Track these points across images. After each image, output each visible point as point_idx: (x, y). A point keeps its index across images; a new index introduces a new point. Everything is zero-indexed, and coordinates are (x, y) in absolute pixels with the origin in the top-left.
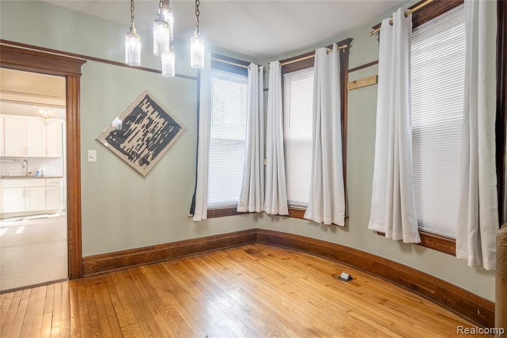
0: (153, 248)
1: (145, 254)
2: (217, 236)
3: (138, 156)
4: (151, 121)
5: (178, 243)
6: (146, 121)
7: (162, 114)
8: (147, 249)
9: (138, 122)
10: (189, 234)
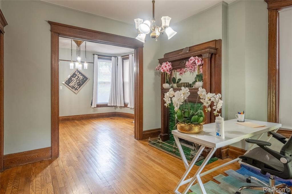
0: (79, 115)
1: (76, 117)
2: (101, 114)
3: (74, 88)
4: (78, 77)
5: (87, 115)
6: (77, 77)
7: (82, 75)
8: (77, 116)
9: (74, 78)
10: (91, 112)
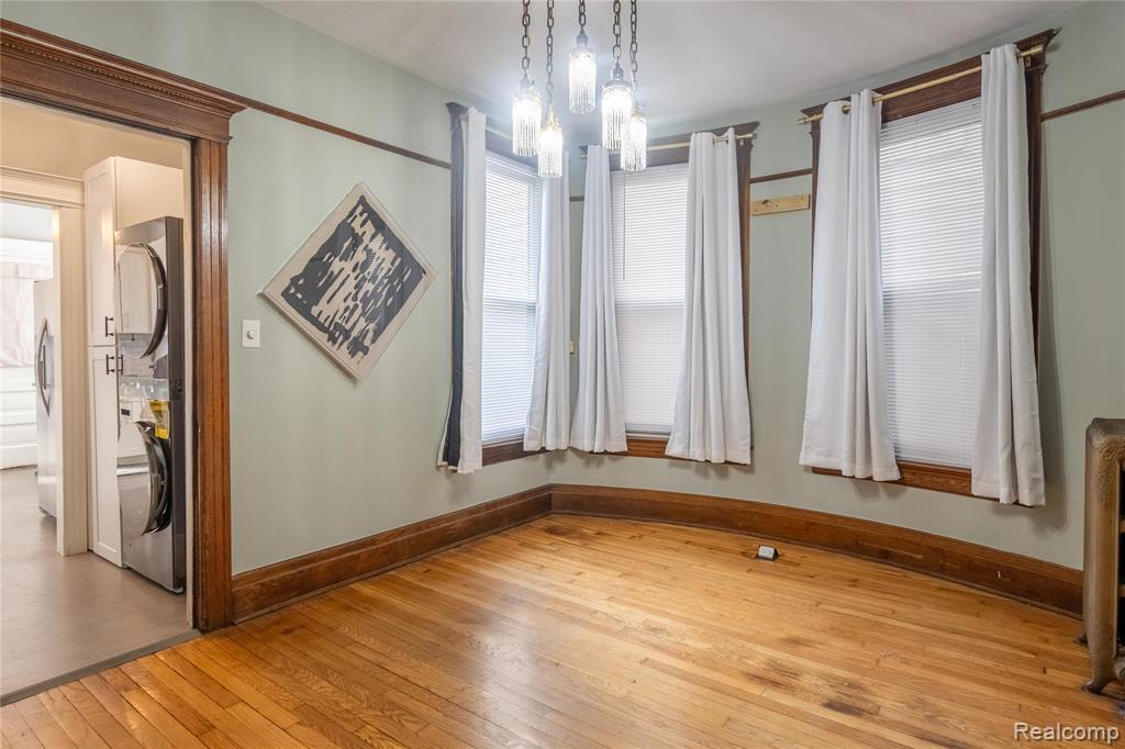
0: (373, 541)
1: (358, 556)
3: (347, 334)
4: (370, 253)
5: (418, 526)
6: (360, 256)
7: (393, 243)
8: (362, 544)
9: (345, 258)
